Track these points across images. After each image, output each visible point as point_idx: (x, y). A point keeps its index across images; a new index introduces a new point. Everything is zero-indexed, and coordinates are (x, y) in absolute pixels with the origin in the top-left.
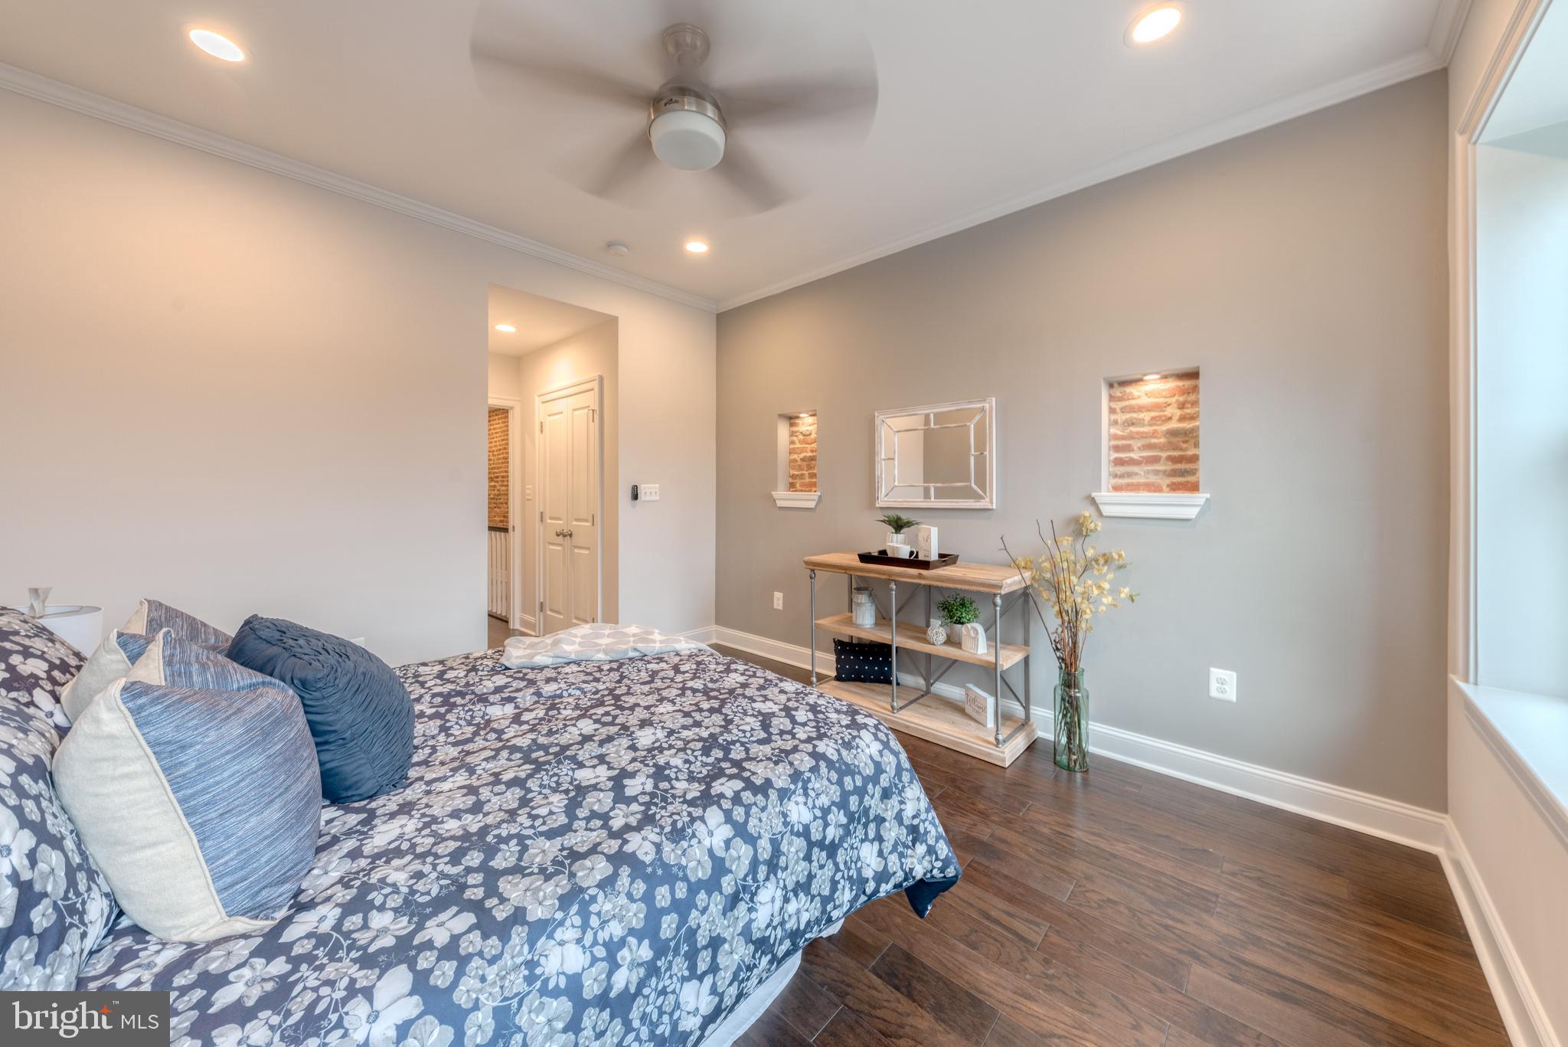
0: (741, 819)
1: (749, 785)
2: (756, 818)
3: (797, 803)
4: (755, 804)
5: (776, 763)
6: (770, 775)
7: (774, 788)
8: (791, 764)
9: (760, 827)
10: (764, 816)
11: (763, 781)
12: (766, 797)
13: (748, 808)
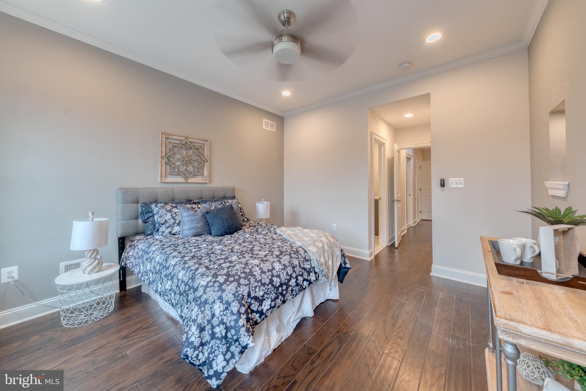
0: (209, 285)
1: (221, 284)
2: (210, 290)
3: (220, 307)
4: (215, 287)
5: (234, 294)
6: (227, 291)
7: (222, 294)
8: (233, 301)
9: (208, 292)
10: (212, 292)
11: (224, 289)
12: (218, 291)
13: (213, 286)
